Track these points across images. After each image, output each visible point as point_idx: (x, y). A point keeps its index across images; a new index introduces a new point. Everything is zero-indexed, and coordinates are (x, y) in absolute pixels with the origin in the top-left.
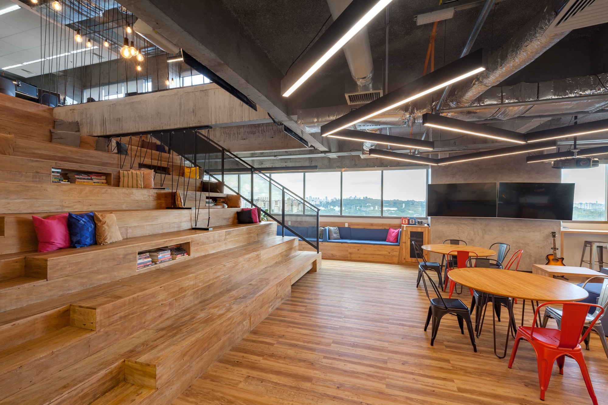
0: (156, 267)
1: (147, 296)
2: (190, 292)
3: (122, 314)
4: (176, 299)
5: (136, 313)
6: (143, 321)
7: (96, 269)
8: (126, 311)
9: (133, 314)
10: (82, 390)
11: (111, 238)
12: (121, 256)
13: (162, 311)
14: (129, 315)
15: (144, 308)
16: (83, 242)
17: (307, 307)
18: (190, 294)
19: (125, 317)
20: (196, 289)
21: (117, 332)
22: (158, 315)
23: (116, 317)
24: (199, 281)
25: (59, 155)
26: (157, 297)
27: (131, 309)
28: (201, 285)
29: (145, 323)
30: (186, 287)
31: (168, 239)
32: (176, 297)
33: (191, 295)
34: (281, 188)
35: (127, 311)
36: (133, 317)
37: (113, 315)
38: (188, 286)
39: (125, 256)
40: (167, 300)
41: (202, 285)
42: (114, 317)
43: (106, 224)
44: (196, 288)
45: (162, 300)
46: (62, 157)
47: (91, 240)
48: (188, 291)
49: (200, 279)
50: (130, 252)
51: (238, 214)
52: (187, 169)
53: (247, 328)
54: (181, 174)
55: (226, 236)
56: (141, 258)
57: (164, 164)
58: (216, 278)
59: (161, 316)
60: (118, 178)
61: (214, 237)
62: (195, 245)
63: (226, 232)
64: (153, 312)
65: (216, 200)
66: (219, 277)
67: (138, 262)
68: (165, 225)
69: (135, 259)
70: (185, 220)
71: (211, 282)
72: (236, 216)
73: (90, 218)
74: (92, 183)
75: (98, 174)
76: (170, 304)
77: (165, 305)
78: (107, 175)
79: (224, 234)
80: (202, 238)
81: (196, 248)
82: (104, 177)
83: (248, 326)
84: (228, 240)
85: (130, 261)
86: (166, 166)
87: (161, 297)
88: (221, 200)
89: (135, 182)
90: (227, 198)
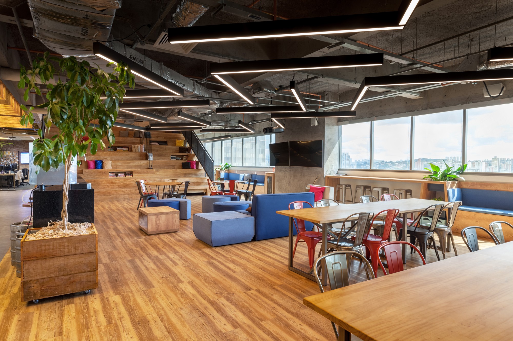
0: (116, 177)
11: (106, 167)
12: (102, 172)
16: (97, 167)
31: (121, 169)
41: (122, 184)
50: (105, 171)
51: (183, 163)
52: (177, 141)
53: (127, 198)
54: (175, 144)
55: (156, 172)
56: (111, 174)
57: (164, 140)
58: (131, 183)
59: (104, 188)
60: (131, 148)
61: (147, 171)
62: (135, 173)
63: (156, 170)
64: (101, 186)
65: (183, 157)
66: (132, 183)
67: (110, 175)
68: (133, 166)
69: (108, 174)
70: (144, 164)
71: (127, 184)
72: (181, 164)
73: (102, 161)
74: (122, 150)
75: (126, 147)
76: (107, 186)
77: (106, 186)
78: (128, 147)
79: (155, 171)
80: (141, 171)
81: (136, 174)
82: (127, 148)
83: (128, 197)
84: (158, 173)
85: (106, 174)
86: (165, 141)
87: (104, 183)
88: (185, 157)
89: (136, 149)
90: (187, 156)
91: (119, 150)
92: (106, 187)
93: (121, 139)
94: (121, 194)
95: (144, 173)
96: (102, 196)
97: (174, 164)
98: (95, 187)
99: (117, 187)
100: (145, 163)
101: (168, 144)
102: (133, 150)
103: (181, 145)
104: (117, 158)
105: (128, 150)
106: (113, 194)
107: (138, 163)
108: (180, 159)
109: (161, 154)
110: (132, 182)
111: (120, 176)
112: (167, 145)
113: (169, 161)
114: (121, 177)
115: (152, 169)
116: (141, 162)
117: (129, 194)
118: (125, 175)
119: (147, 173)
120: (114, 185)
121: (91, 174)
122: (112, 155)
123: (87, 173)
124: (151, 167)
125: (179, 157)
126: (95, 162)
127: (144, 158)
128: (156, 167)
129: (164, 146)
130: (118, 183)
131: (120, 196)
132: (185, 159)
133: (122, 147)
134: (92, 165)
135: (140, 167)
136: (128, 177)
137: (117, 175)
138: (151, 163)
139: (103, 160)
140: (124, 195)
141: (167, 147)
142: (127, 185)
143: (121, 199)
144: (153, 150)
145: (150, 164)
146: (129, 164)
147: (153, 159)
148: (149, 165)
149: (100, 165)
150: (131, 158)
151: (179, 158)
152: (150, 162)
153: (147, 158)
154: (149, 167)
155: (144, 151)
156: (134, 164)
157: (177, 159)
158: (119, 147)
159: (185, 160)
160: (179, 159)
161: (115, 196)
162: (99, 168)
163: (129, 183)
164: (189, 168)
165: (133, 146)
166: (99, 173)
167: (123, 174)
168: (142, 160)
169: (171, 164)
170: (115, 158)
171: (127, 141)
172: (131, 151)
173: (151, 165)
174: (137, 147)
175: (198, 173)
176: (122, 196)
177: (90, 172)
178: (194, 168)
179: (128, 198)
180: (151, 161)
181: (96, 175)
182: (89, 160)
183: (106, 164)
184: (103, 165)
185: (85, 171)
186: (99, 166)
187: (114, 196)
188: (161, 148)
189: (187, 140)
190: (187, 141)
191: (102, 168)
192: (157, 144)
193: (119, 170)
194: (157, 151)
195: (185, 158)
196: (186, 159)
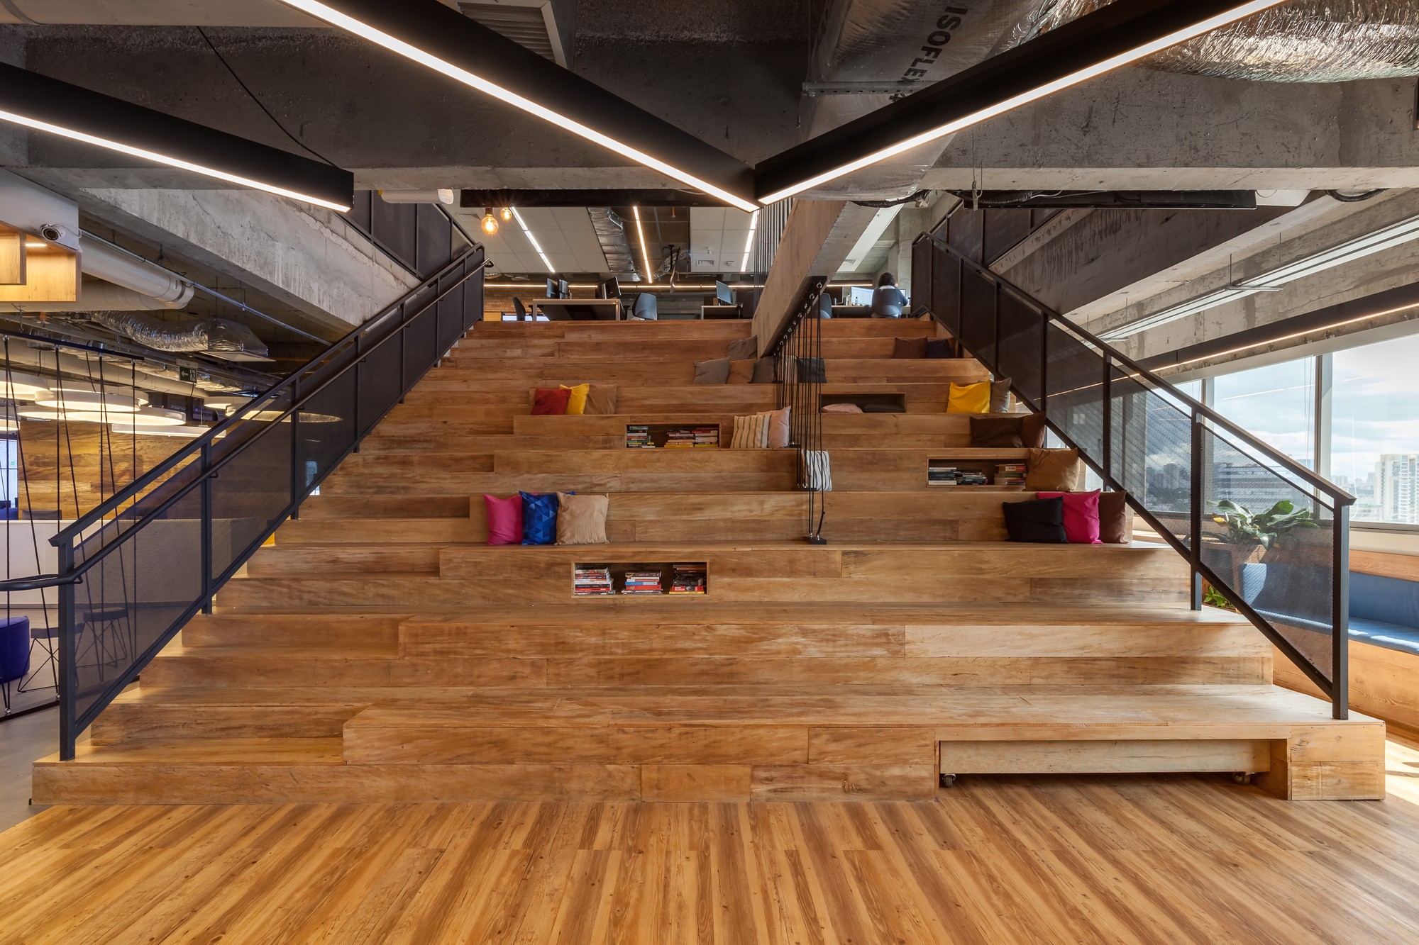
0: (615, 599)
1: (483, 632)
2: (587, 658)
3: (438, 646)
4: (548, 660)
5: (462, 654)
6: (476, 672)
7: (501, 577)
8: (444, 645)
9: (456, 653)
10: (316, 713)
11: (573, 535)
12: (542, 565)
13: (516, 670)
14: (449, 653)
15: (478, 652)
16: (531, 536)
17: (873, 854)
18: (585, 660)
19: (442, 653)
20: (606, 657)
21: (429, 672)
22: (505, 673)
23: (428, 647)
24: (613, 641)
25: (674, 402)
26: (504, 642)
27: (452, 645)
28: (620, 651)
29: (479, 677)
30: (574, 644)
31: (644, 550)
32: (550, 657)
33: (591, 665)
34: (1188, 410)
35: (446, 645)
36: (455, 659)
37: (423, 643)
38: (581, 643)
39: (550, 565)
40: (528, 655)
41: (623, 654)
42: (424, 646)
43: (569, 510)
44: (604, 654)
45: (515, 651)
46: (678, 406)
47: (545, 535)
48: (580, 654)
49: (617, 639)
50: (559, 560)
51: (1007, 508)
52: (955, 392)
53: (626, 786)
54: (943, 405)
55: (845, 564)
56: (586, 577)
57: (889, 388)
58: (675, 651)
59: (512, 678)
60: (730, 432)
61: (792, 562)
62: (721, 571)
63: (845, 553)
64: (494, 665)
65: (996, 470)
66: (685, 651)
67: (577, 582)
68: (721, 524)
69: (568, 575)
70: (779, 516)
71: (656, 656)
72: (999, 515)
73: (554, 501)
74: (689, 444)
75: (706, 428)
76: (533, 664)
77: (523, 663)
78: (716, 427)
79: (838, 557)
80: (752, 559)
81: (727, 580)
82: (713, 433)
83: (629, 782)
84: (856, 577)
85: (559, 577)
86: (894, 391)
87: (511, 645)
88: (1008, 468)
89: (751, 436)
90: (1025, 462)
91: (677, 443)
92: (527, 671)
93: (691, 393)
94: (586, 759)
95: (774, 571)
96: (449, 762)
97: (952, 515)
98: (459, 670)
99: (592, 672)
100: (783, 508)
101: (908, 406)
102: (736, 441)
103: (975, 410)
104: (652, 481)
105: (714, 440)
106: (528, 756)
107: (745, 507)
108: (982, 483)
109: (873, 454)
110: (687, 644)
111: (639, 587)
112: (904, 411)
113: (924, 493)
114: (640, 598)
115: (823, 542)
116: (762, 503)
117: (638, 759)
118: (666, 586)
119: (792, 573)
120: (571, 662)
121: (481, 574)
122: (627, 467)
123: (457, 568)
124: (815, 529)
125: (976, 472)
126: (523, 505)
127: (785, 476)
128: (847, 533)
129: (888, 418)
130: (597, 649)
131: (579, 769)
132: (1011, 483)
133: (691, 428)
134: (506, 522)
135: (756, 530)
136: (679, 593)
137: (619, 584)
138: (818, 506)
139: (561, 495)
140: (604, 760)
141: (902, 417)
142: (650, 664)
143: (582, 792)
144: (834, 438)
145: (811, 511)
146: (698, 516)
147: (828, 485)
148: (805, 517)
149: (545, 518)
150: (721, 477)
151: (974, 476)
152: (811, 502)
153: (797, 478)
154: (806, 528)
155: (786, 441)
156: (728, 515)
157: (964, 483)
158: (677, 428)
159: (1012, 486)
160: (975, 481)
161: (539, 766)
162: (540, 535)
163: (665, 651)
164: (1057, 540)
165: (739, 419)
166: (521, 568)
167: (653, 580)
168: (777, 488)
169: (936, 515)
170: (641, 481)
171: (719, 402)
172: (727, 445)
173: (817, 517)
174: (753, 422)
175: (1131, 573)
176: (592, 770)
177: (476, 564)
178: (1090, 541)
179: (630, 792)
180: (817, 496)
181: (506, 583)
182: (494, 495)
183: (572, 514)
184: (560, 519)
185: (450, 561)
186: (540, 526)
187: (531, 768)
188: (876, 425)
189: (1009, 381)
190: (1012, 389)
191: (553, 537)
192: (853, 409)
193: (628, 553)
194: (854, 440)
195: (1008, 474)
196: (1018, 480)
